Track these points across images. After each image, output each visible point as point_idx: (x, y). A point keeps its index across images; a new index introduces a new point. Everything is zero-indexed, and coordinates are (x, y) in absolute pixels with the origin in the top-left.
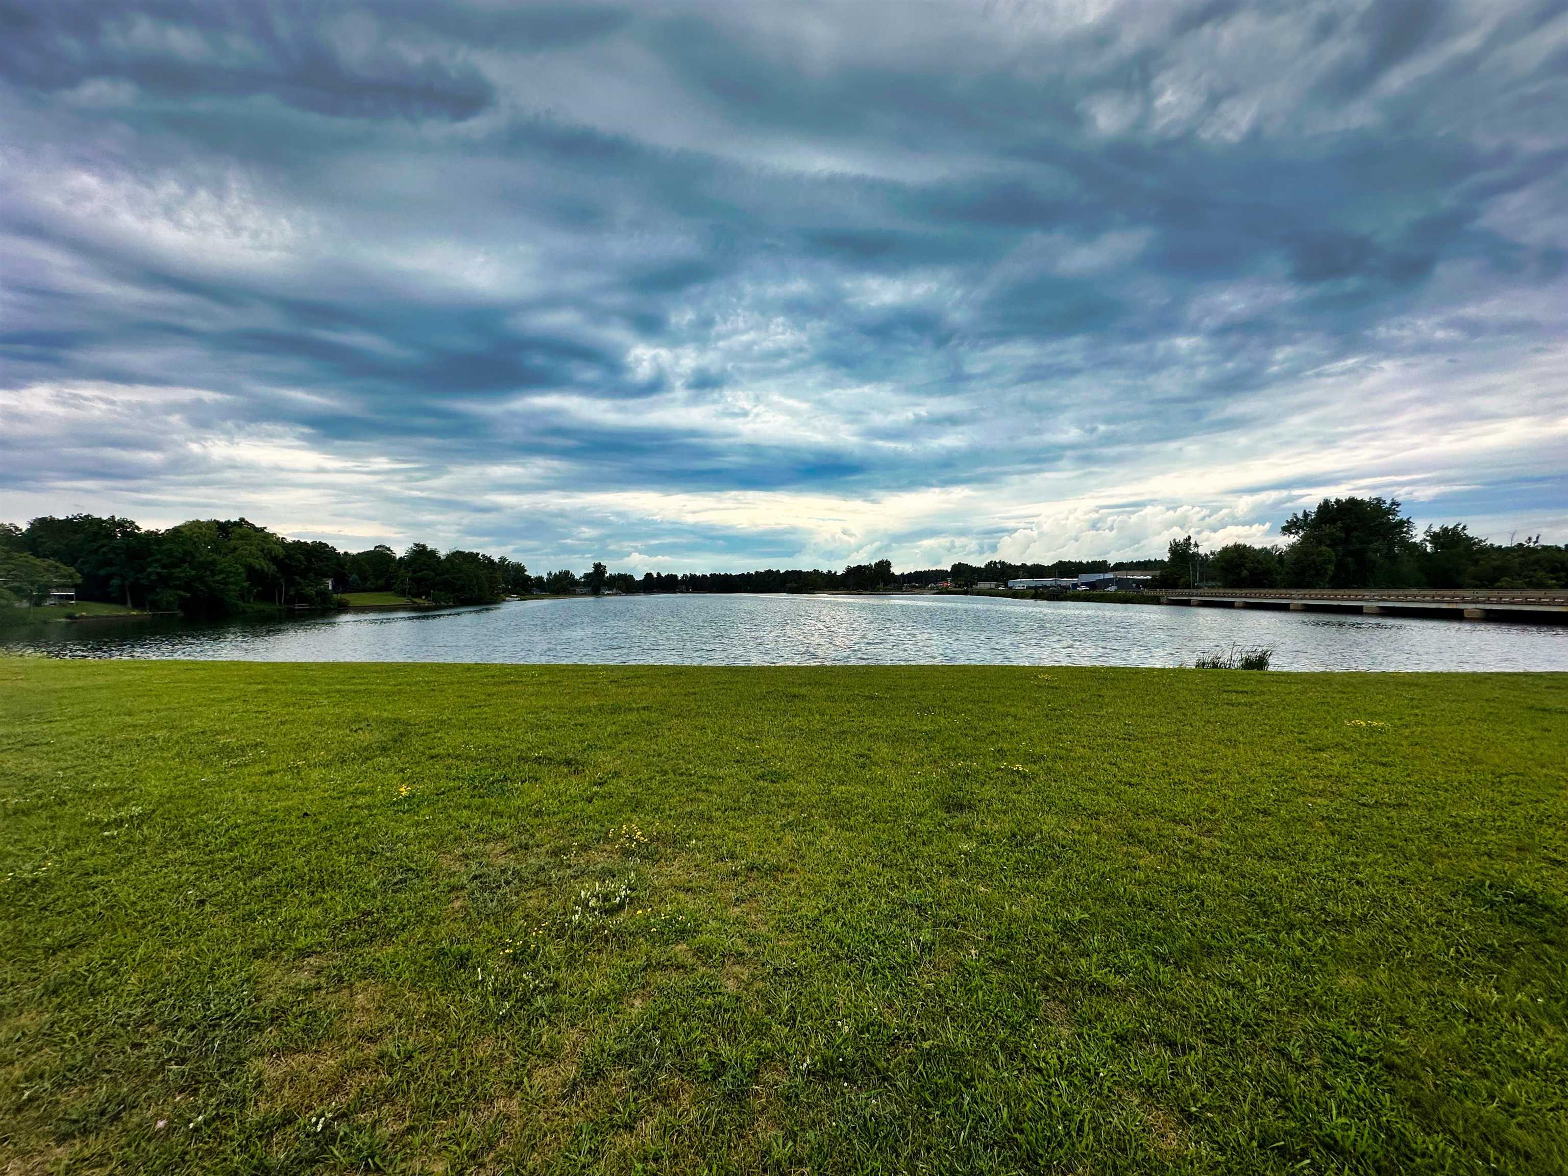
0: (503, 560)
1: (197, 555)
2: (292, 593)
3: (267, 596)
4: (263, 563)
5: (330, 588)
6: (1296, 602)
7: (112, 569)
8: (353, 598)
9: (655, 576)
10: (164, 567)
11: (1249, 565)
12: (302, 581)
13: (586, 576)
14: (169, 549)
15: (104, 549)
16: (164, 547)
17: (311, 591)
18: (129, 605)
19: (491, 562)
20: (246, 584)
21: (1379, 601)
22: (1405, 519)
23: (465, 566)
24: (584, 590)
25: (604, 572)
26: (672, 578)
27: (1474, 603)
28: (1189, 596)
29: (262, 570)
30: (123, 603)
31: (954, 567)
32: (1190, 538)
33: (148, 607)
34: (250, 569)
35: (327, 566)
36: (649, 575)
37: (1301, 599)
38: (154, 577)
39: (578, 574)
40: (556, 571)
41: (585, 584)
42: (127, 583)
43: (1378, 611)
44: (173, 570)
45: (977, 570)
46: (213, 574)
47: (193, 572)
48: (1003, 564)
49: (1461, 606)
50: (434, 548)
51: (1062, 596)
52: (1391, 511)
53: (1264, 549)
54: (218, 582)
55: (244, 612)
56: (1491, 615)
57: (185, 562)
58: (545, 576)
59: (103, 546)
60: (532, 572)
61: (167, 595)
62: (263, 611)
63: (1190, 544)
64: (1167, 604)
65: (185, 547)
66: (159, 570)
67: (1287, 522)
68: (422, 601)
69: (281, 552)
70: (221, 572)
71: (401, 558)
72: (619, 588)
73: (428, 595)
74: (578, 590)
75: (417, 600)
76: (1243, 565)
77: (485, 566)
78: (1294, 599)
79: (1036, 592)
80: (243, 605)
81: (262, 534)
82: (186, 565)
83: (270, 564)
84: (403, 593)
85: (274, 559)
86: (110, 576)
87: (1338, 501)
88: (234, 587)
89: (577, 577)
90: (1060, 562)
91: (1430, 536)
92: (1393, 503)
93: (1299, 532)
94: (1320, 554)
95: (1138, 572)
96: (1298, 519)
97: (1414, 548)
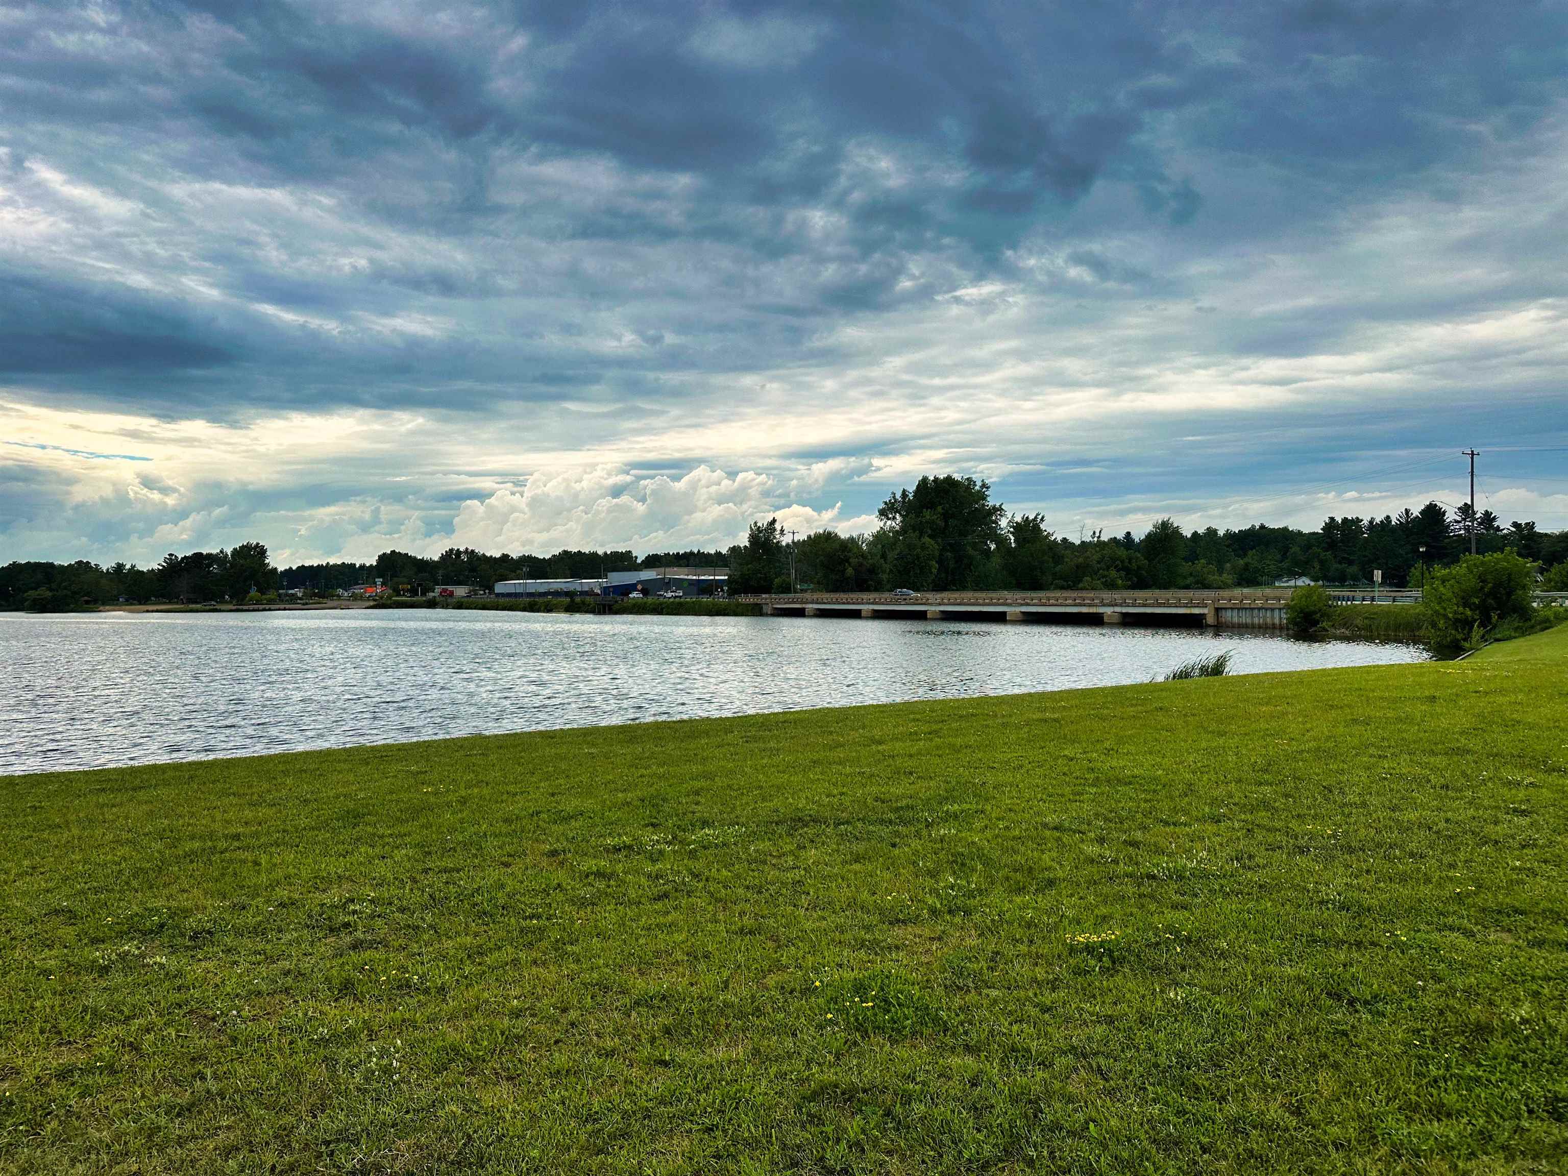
6: (933, 608)
11: (854, 561)
21: (1022, 605)
22: (998, 506)
27: (1112, 606)
28: (802, 603)
31: (383, 558)
32: (774, 521)
37: (939, 605)
43: (1021, 617)
45: (422, 566)
48: (471, 554)
49: (1101, 610)
51: (616, 607)
52: (981, 496)
53: (852, 539)
56: (1127, 620)
63: (775, 530)
64: (773, 615)
67: (886, 503)
76: (847, 561)
78: (931, 604)
79: (572, 601)
87: (936, 479)
90: (566, 552)
91: (1013, 527)
92: (984, 485)
93: (898, 516)
94: (923, 547)
95: (686, 570)
96: (896, 500)
97: (1001, 541)
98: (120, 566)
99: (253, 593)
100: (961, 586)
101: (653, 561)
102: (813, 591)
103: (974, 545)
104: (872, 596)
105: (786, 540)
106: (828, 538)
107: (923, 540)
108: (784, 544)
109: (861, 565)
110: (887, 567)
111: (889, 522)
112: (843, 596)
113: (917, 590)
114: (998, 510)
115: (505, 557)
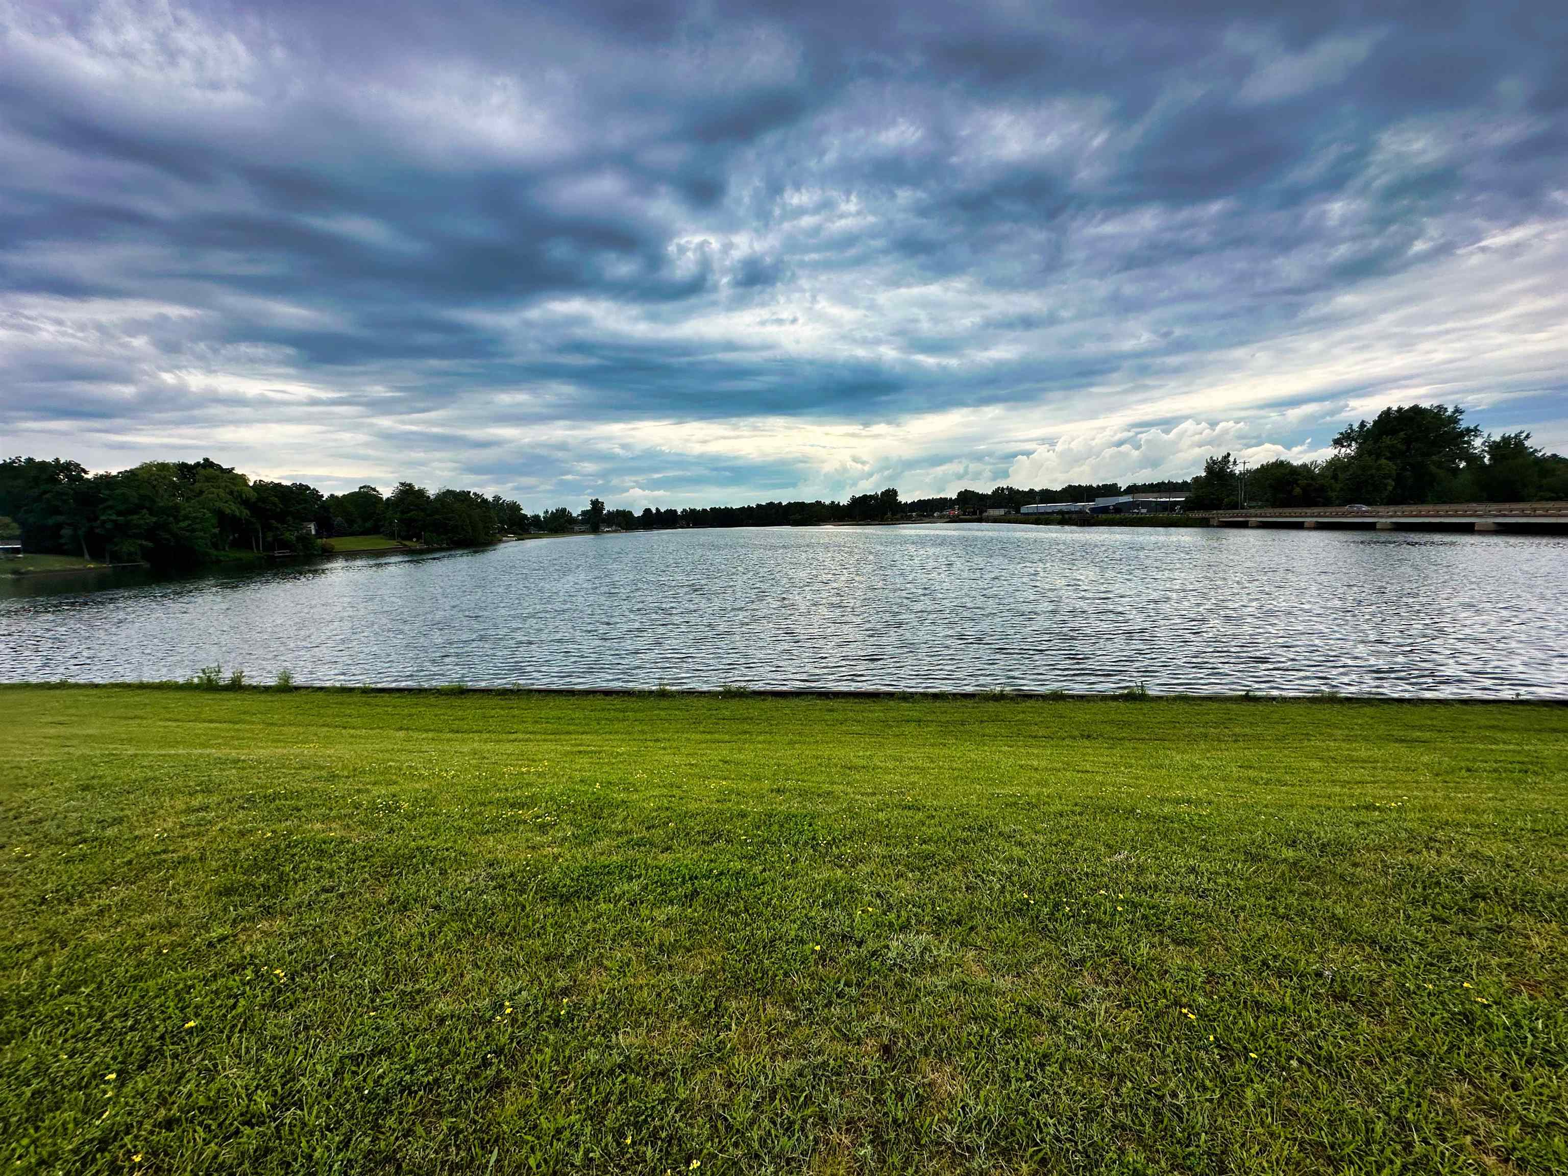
0: (496, 498)
1: (158, 500)
2: (270, 539)
3: (243, 543)
4: (233, 507)
5: (313, 532)
6: (1383, 520)
7: (60, 518)
8: (337, 543)
9: (654, 511)
10: (119, 513)
11: (1303, 482)
12: (279, 525)
13: (584, 513)
14: (123, 494)
15: (47, 496)
16: (117, 492)
17: (291, 536)
18: (87, 557)
19: (485, 501)
20: (216, 531)
22: (1472, 427)
23: (457, 505)
24: (583, 528)
25: (602, 509)
26: (671, 513)
28: (1246, 516)
29: (234, 516)
30: (78, 553)
31: (960, 494)
32: (1229, 455)
33: (108, 559)
34: (221, 515)
35: (304, 508)
36: (648, 511)
37: (1391, 517)
38: (109, 526)
39: (576, 512)
40: (552, 509)
41: (583, 522)
42: (80, 532)
43: (1493, 528)
44: (130, 518)
45: (983, 497)
46: (177, 521)
47: (154, 519)
48: (1010, 490)
50: (422, 487)
52: (1453, 420)
53: (1305, 466)
54: (182, 529)
55: (218, 562)
57: (143, 507)
58: (542, 515)
59: (45, 492)
60: (528, 511)
61: (127, 546)
62: (241, 559)
63: (1229, 462)
64: (1218, 526)
65: (141, 492)
66: (114, 517)
67: (1341, 434)
68: (413, 544)
69: (254, 496)
70: (186, 518)
71: (388, 499)
72: (619, 525)
73: (419, 538)
74: (576, 528)
75: (407, 543)
76: (1295, 482)
77: (478, 505)
78: (1382, 517)
79: (1065, 517)
80: (215, 553)
81: (230, 475)
82: (145, 511)
83: (242, 508)
84: (391, 536)
85: (246, 502)
86: (59, 526)
87: (1400, 409)
88: (202, 534)
89: (574, 515)
91: (1489, 446)
92: (1457, 410)
93: (1353, 444)
94: (1379, 468)
95: (1156, 495)
96: (1352, 430)
97: (1474, 460)
98: (833, 502)
99: (889, 514)
100: (1421, 500)
101: (1132, 489)
102: (1261, 507)
103: (1439, 465)
104: (1316, 510)
105: (1238, 469)
106: (1280, 466)
107: (1379, 462)
108: (1237, 472)
109: (1309, 485)
110: (1338, 486)
111: (1343, 450)
112: (1287, 510)
113: (1369, 504)
114: (1476, 431)
115: (1032, 491)
